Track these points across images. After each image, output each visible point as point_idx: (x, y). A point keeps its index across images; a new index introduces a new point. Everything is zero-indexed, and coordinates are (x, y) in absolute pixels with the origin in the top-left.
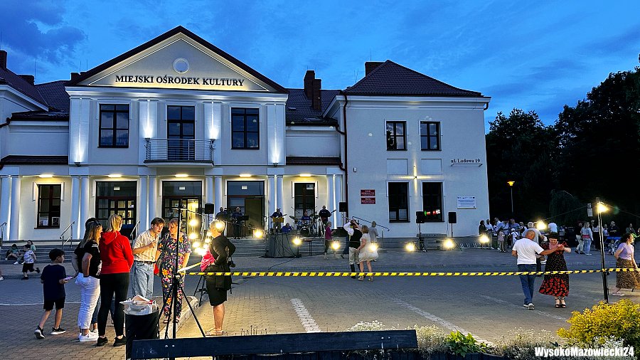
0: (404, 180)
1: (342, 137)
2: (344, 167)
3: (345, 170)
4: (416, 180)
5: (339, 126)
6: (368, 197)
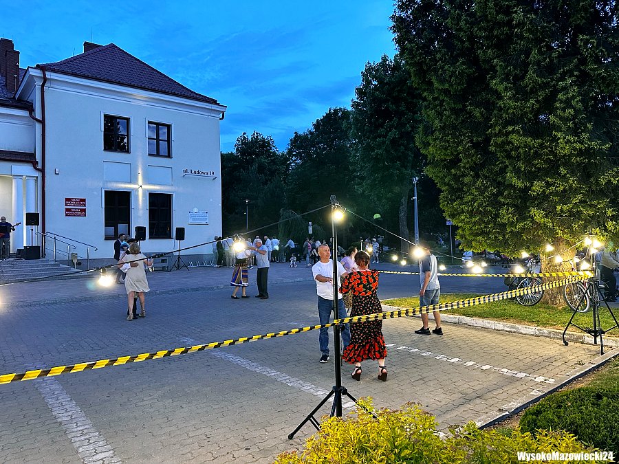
0: (125, 188)
1: (38, 126)
2: (40, 166)
3: (42, 171)
4: (140, 190)
5: (34, 110)
6: (76, 207)
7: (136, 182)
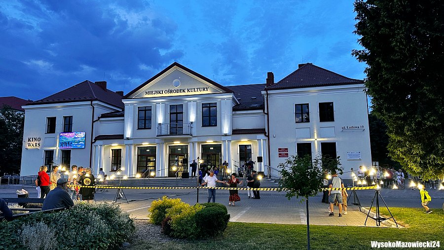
0: (308, 141)
1: (266, 116)
2: (267, 135)
4: (316, 141)
5: (265, 109)
6: (283, 153)
7: (314, 138)
